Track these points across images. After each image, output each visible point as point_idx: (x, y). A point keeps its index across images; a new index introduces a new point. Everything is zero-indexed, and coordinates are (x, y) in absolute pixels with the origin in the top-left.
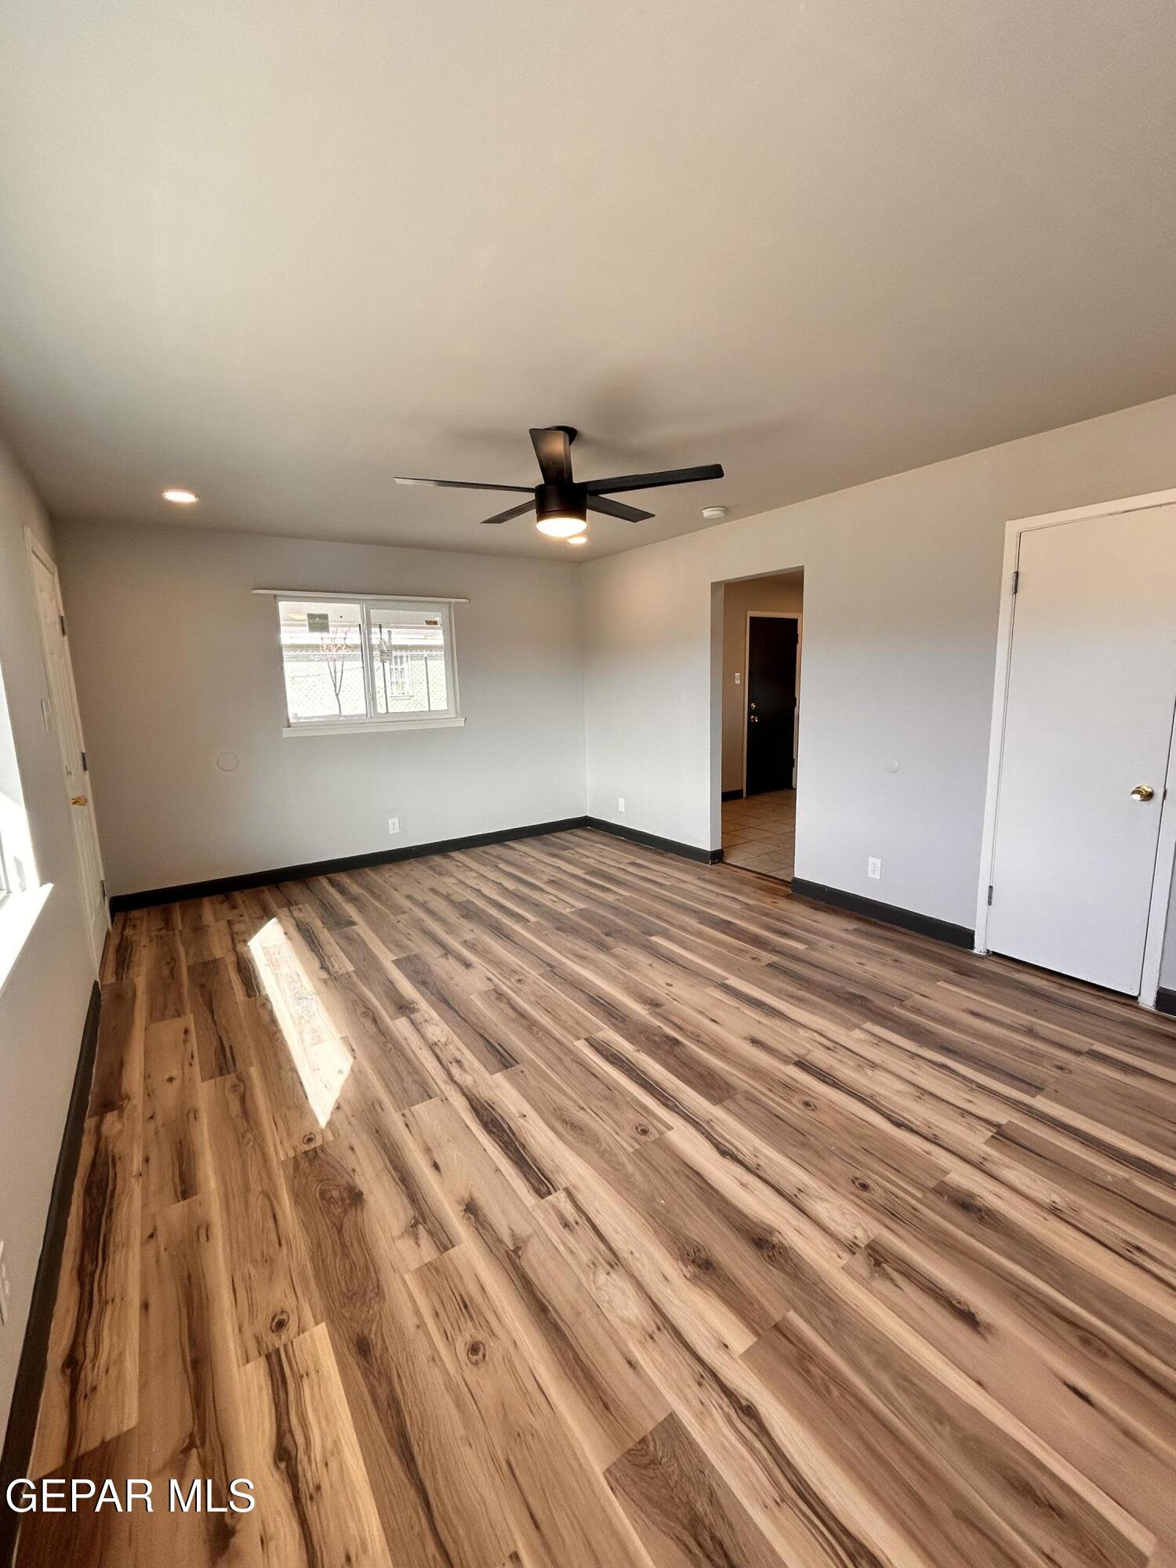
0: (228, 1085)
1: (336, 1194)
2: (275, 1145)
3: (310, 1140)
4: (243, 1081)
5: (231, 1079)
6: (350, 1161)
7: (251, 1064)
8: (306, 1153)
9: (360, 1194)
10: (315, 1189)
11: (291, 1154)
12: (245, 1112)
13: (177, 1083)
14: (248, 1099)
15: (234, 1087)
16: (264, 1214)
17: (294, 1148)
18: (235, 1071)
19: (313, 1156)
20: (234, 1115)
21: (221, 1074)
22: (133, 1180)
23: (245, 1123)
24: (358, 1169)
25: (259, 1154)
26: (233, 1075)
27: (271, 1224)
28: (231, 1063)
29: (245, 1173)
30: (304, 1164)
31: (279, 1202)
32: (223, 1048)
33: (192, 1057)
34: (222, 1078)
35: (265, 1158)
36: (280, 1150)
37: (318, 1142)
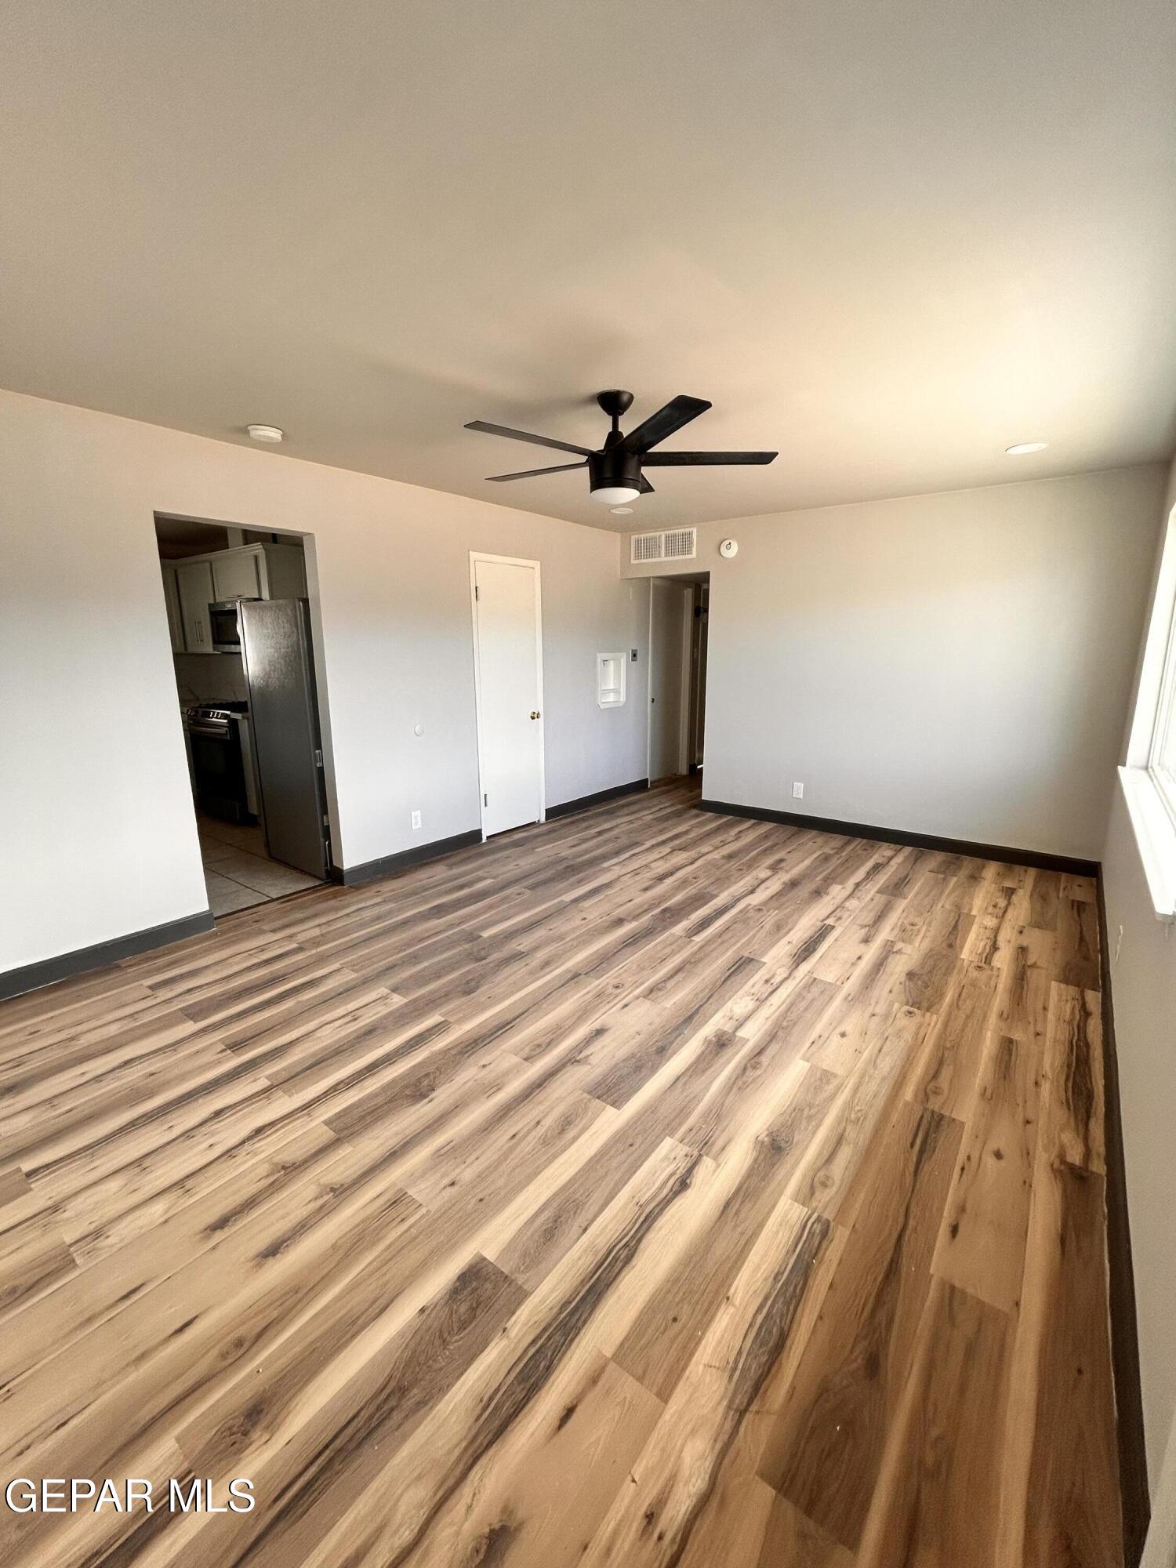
0: (941, 1099)
1: (920, 983)
2: (935, 1026)
3: (910, 1013)
4: (926, 1093)
5: (935, 1104)
6: (897, 988)
7: (906, 1104)
8: (918, 1008)
9: (907, 975)
10: (929, 992)
11: (928, 1014)
12: (941, 1063)
13: (993, 1145)
14: (932, 1073)
15: (937, 1092)
16: (965, 1000)
17: (924, 1016)
18: (925, 1109)
19: (917, 1004)
20: (951, 1067)
21: (942, 1117)
22: (1050, 1075)
23: (946, 1055)
24: (898, 982)
25: (949, 1030)
26: (930, 1106)
27: (964, 994)
28: (925, 1121)
29: (965, 1025)
30: (925, 1004)
31: (953, 1000)
32: (922, 1152)
33: (963, 1169)
34: (942, 1112)
35: (946, 1025)
36: (934, 1022)
37: (907, 1008)
